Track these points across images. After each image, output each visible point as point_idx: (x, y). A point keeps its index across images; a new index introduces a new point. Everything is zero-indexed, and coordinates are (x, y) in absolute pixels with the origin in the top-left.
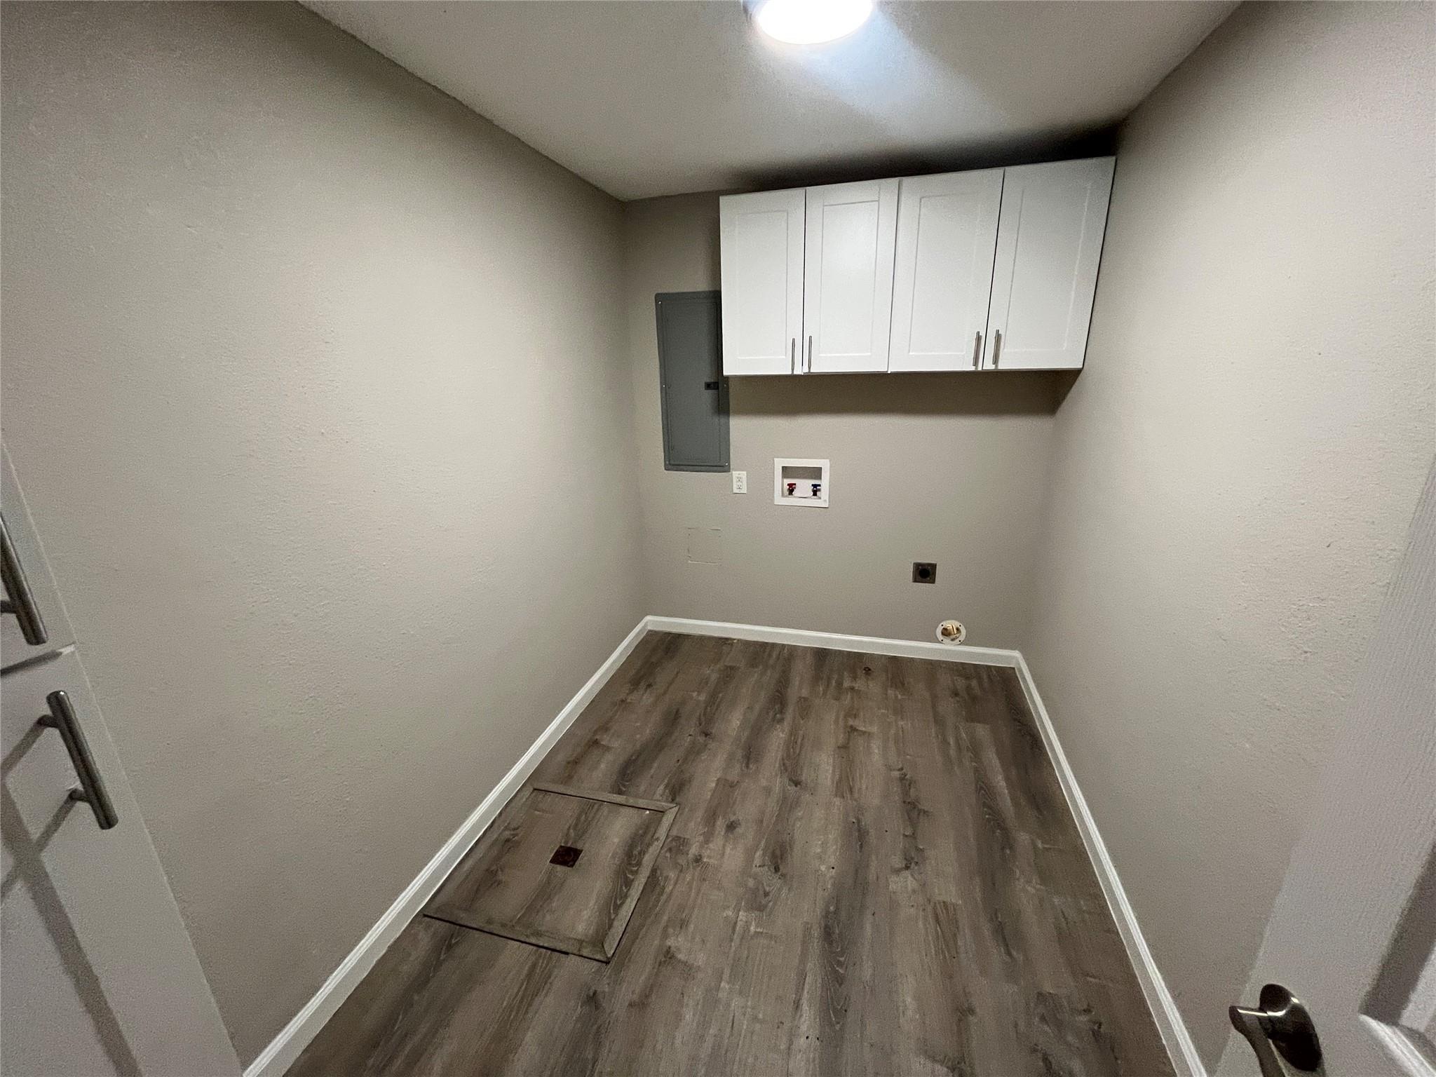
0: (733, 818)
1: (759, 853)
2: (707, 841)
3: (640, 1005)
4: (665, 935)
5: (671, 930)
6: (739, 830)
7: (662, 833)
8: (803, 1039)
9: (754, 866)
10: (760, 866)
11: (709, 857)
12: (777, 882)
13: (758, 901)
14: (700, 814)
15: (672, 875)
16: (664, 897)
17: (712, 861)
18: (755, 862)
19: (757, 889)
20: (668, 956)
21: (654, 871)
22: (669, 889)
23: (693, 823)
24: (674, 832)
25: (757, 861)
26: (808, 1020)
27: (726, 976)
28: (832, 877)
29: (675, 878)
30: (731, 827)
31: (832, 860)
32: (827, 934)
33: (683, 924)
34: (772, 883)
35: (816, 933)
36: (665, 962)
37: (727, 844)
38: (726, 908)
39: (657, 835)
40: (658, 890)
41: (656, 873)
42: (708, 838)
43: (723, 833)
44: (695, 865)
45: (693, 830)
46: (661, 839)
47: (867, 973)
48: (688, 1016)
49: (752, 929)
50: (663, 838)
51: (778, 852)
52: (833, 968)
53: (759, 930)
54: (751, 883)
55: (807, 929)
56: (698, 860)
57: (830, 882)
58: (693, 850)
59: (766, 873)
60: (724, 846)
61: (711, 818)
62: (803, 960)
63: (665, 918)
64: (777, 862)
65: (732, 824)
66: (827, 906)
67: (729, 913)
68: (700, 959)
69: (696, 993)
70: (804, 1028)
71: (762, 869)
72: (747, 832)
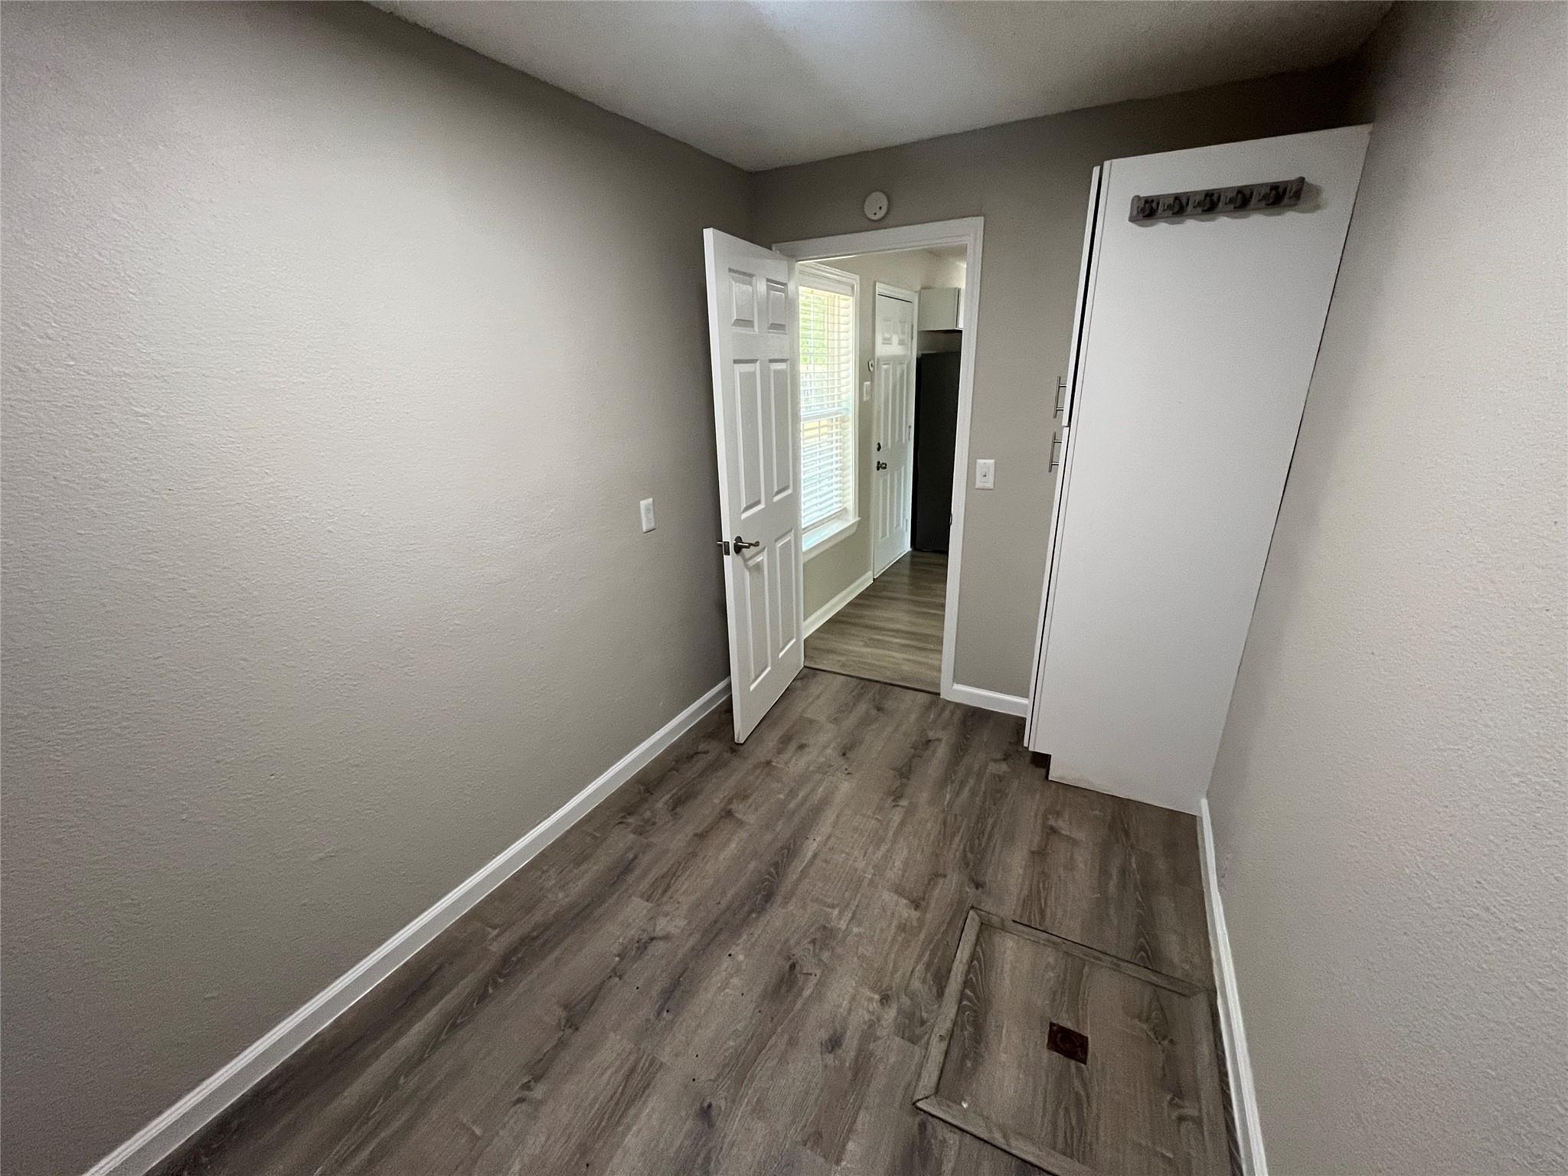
0: (830, 1059)
1: (807, 993)
2: (872, 1025)
3: (936, 876)
4: (921, 922)
5: (915, 924)
6: (823, 1035)
7: (937, 1050)
8: (817, 840)
9: (818, 976)
10: (811, 974)
11: (871, 1000)
12: (798, 952)
13: (825, 937)
14: (879, 1082)
15: (916, 984)
16: (926, 958)
17: (868, 993)
18: (815, 981)
19: (821, 949)
20: (916, 904)
21: (940, 994)
22: (920, 967)
23: (892, 1060)
24: (918, 1050)
25: (813, 980)
26: (811, 847)
27: (866, 882)
28: (737, 945)
29: (913, 980)
30: (834, 1043)
31: (726, 963)
32: (769, 897)
33: (902, 928)
34: (802, 952)
35: (779, 899)
36: (920, 899)
37: (845, 1014)
38: (859, 935)
39: (944, 1046)
40: (933, 969)
41: (938, 991)
42: (869, 1034)
43: (849, 1033)
44: (889, 992)
45: (890, 1050)
46: (937, 1039)
47: (752, 866)
48: (898, 864)
49: (836, 912)
50: (935, 1040)
51: (784, 989)
52: (777, 873)
53: (830, 910)
54: (825, 955)
55: (786, 901)
56: (885, 999)
57: (742, 940)
58: (891, 1014)
59: (808, 965)
60: (850, 1011)
61: (861, 1069)
62: (799, 881)
63: (922, 936)
64: (790, 975)
65: (833, 1048)
66: (757, 918)
67: (856, 930)
68: (888, 897)
69: (892, 874)
70: (815, 844)
71: (810, 972)
72: (814, 1033)
